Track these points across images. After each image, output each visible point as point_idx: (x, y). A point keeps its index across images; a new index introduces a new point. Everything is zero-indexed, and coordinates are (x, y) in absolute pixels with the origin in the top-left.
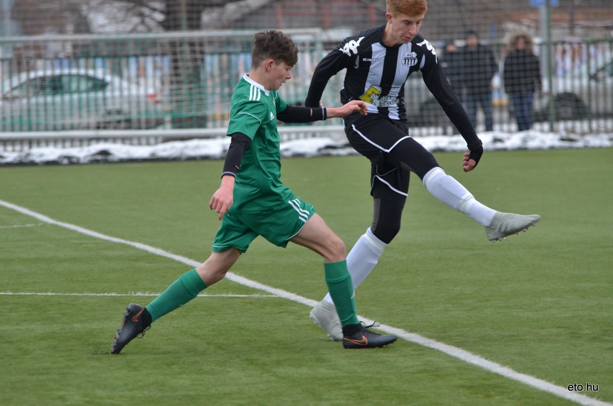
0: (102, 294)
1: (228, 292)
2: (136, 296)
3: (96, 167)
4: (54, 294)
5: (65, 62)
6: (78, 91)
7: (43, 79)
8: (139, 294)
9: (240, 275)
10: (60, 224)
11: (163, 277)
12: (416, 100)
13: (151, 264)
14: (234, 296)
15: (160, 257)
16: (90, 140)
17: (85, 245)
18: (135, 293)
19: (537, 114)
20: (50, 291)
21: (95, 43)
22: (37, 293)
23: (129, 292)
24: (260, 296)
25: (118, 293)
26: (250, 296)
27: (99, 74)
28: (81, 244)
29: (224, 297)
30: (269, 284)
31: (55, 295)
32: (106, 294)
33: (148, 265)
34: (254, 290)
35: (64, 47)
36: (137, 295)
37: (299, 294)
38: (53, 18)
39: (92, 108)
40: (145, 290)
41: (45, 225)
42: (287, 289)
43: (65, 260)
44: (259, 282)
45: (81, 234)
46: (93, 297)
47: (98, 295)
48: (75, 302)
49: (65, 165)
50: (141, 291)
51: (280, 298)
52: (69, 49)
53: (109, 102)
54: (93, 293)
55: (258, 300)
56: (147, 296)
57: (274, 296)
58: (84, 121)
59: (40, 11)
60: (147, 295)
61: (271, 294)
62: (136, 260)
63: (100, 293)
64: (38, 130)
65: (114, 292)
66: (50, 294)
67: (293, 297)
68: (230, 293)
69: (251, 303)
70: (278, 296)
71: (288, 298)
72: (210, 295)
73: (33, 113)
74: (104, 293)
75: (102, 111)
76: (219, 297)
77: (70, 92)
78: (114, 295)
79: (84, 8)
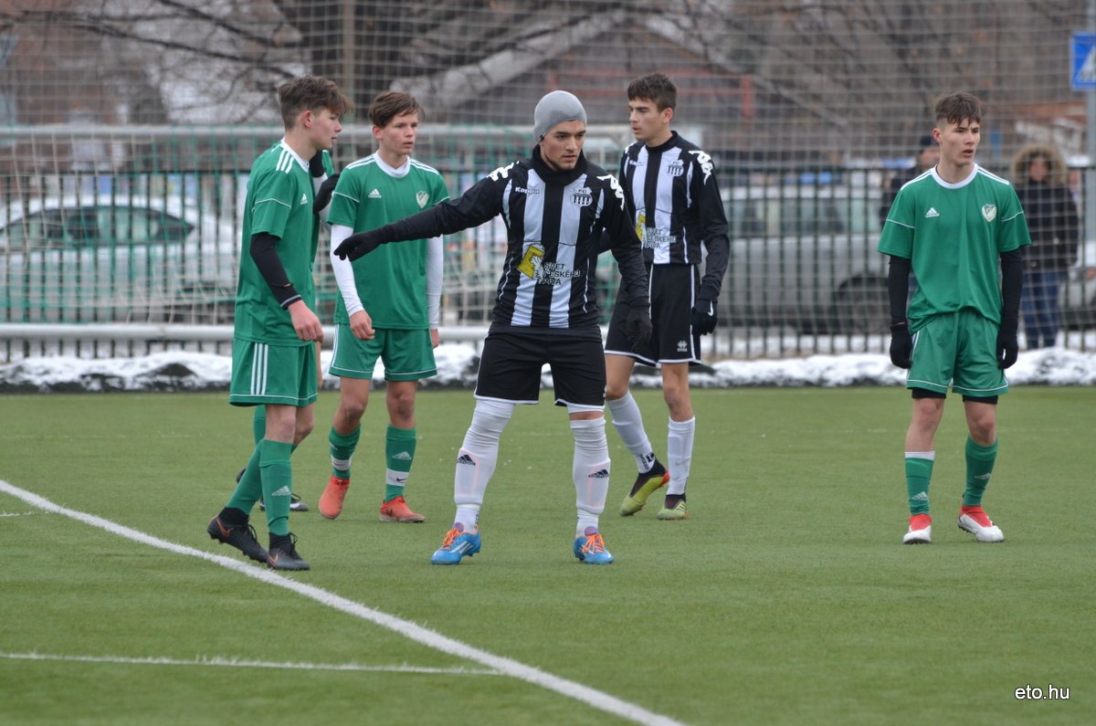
0: (140, 660)
1: (400, 662)
2: (211, 666)
3: (156, 398)
4: (43, 657)
5: (106, 182)
6: (130, 243)
7: (56, 214)
8: (218, 661)
9: (429, 627)
10: (70, 513)
11: (271, 627)
12: (824, 277)
13: (248, 601)
14: (411, 669)
15: (269, 585)
16: (150, 342)
17: (116, 558)
18: (209, 660)
19: (1070, 314)
20: (35, 649)
21: (176, 145)
22: (9, 653)
23: (198, 656)
24: (465, 672)
25: (175, 658)
26: (445, 671)
27: (174, 207)
28: (109, 555)
29: (391, 672)
30: (486, 647)
31: (46, 660)
32: (149, 660)
33: (241, 602)
34: (455, 659)
35: (108, 150)
36: (212, 662)
37: (545, 669)
38: (90, 89)
39: (157, 277)
40: (230, 653)
41: (38, 513)
42: (522, 657)
43: (73, 588)
44: (466, 643)
45: (112, 535)
46: (122, 666)
47: (134, 661)
48: (85, 675)
49: (92, 392)
50: (221, 656)
51: (506, 677)
52: (119, 155)
53: (192, 264)
54: (124, 656)
55: (461, 678)
56: (233, 667)
57: (494, 672)
58: (140, 303)
59: (65, 75)
60: (233, 663)
61: (487, 667)
62: (218, 592)
63: (137, 657)
64: (44, 319)
65: (166, 655)
66: (34, 656)
67: (532, 674)
68: (405, 663)
69: (446, 685)
70: (502, 673)
71: (523, 677)
72: (364, 668)
73: (35, 284)
74: (145, 656)
75: (175, 285)
76: (382, 672)
77: (114, 243)
78: (166, 661)
79: (153, 71)
